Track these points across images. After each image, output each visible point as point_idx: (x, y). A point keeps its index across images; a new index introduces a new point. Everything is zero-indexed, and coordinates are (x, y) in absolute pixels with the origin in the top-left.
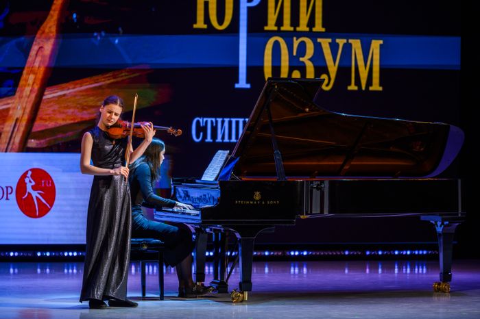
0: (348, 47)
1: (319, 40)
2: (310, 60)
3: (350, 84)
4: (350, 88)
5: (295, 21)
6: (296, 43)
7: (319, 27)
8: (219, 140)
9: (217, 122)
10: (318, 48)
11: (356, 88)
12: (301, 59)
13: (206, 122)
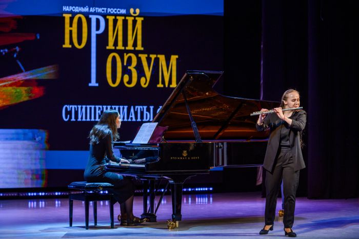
0: (157, 60)
1: (140, 55)
2: (135, 68)
3: (158, 83)
4: (158, 86)
5: (125, 43)
6: (126, 57)
7: (139, 47)
8: (79, 119)
9: (78, 108)
10: (139, 60)
11: (162, 86)
12: (129, 68)
13: (72, 108)
